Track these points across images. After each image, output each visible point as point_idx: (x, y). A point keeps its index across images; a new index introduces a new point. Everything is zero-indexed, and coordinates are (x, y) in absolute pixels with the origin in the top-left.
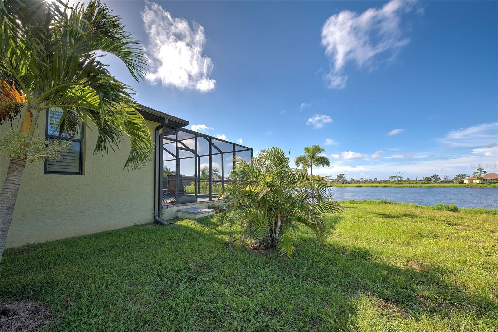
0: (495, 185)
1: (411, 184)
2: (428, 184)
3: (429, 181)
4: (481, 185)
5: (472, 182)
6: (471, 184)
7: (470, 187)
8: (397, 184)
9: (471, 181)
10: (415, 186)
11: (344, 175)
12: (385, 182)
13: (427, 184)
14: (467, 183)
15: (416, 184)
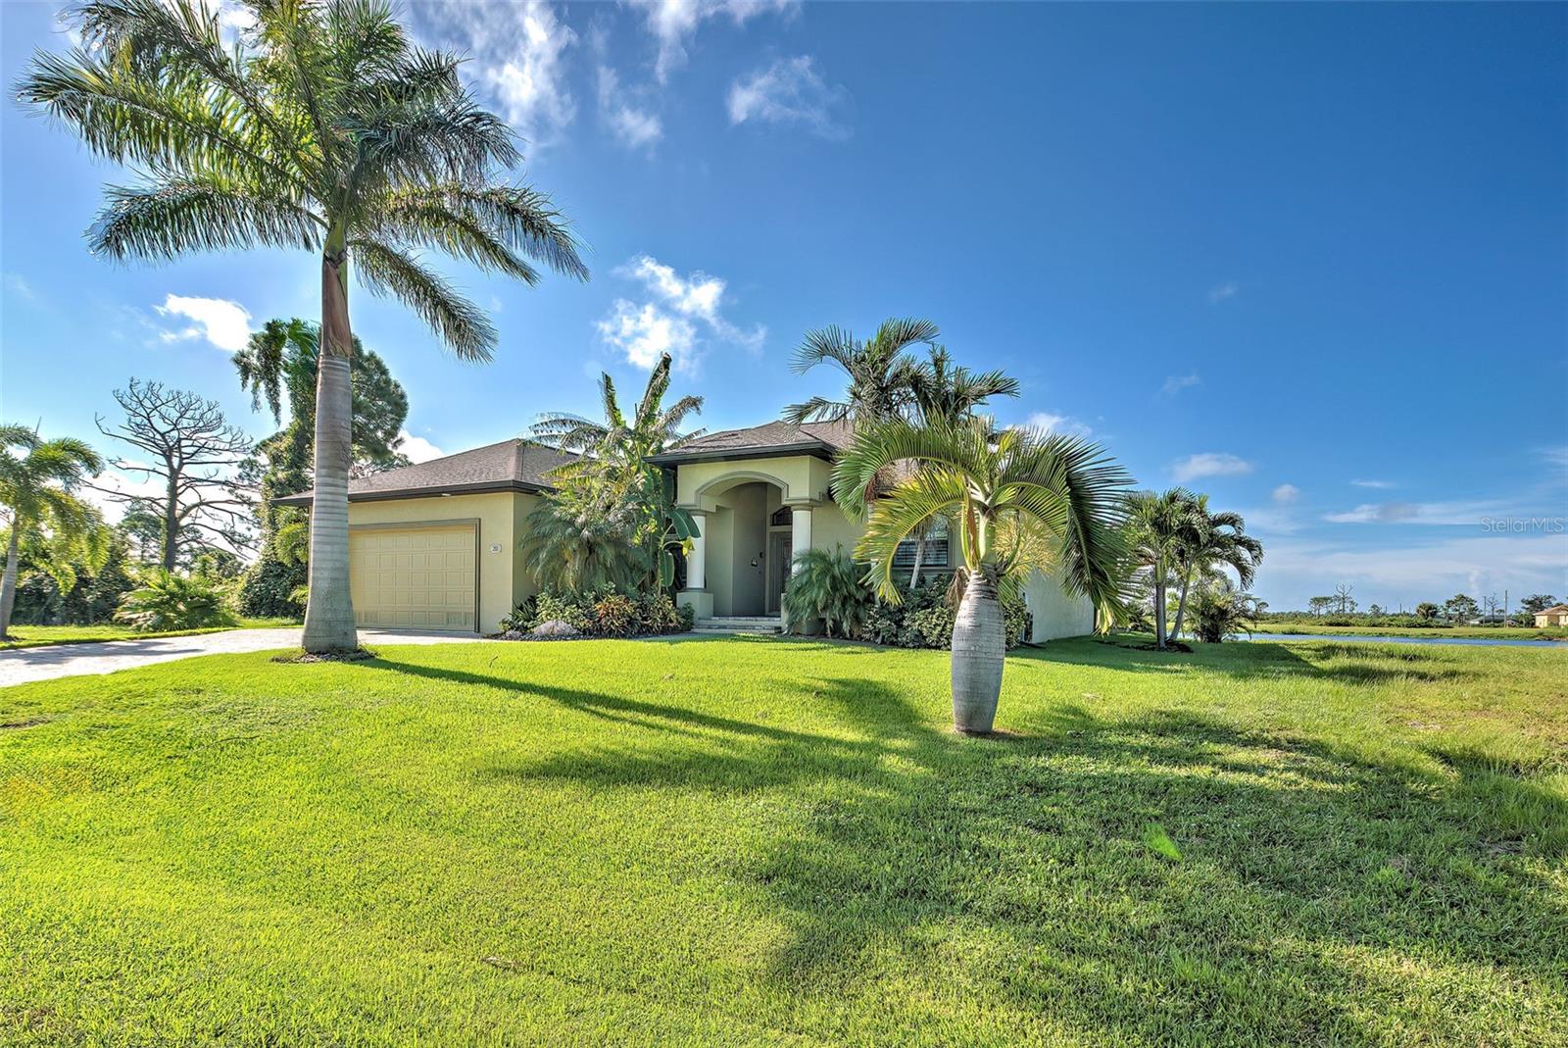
1: (1374, 626)
3: (1430, 618)
5: (1558, 625)
6: (1553, 630)
8: (1331, 625)
10: (1387, 633)
12: (1295, 617)
13: (1424, 627)
14: (1541, 626)
15: (1390, 625)
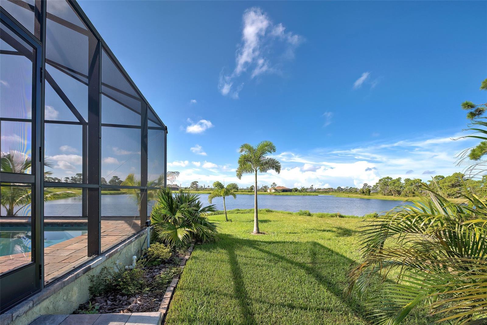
0: (281, 193)
2: (251, 192)
4: (275, 193)
7: (270, 194)
9: (271, 190)
11: (197, 182)
